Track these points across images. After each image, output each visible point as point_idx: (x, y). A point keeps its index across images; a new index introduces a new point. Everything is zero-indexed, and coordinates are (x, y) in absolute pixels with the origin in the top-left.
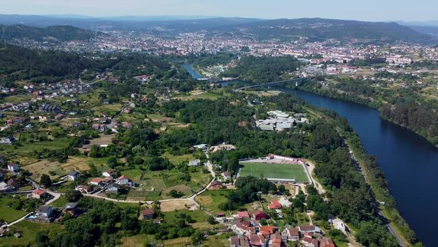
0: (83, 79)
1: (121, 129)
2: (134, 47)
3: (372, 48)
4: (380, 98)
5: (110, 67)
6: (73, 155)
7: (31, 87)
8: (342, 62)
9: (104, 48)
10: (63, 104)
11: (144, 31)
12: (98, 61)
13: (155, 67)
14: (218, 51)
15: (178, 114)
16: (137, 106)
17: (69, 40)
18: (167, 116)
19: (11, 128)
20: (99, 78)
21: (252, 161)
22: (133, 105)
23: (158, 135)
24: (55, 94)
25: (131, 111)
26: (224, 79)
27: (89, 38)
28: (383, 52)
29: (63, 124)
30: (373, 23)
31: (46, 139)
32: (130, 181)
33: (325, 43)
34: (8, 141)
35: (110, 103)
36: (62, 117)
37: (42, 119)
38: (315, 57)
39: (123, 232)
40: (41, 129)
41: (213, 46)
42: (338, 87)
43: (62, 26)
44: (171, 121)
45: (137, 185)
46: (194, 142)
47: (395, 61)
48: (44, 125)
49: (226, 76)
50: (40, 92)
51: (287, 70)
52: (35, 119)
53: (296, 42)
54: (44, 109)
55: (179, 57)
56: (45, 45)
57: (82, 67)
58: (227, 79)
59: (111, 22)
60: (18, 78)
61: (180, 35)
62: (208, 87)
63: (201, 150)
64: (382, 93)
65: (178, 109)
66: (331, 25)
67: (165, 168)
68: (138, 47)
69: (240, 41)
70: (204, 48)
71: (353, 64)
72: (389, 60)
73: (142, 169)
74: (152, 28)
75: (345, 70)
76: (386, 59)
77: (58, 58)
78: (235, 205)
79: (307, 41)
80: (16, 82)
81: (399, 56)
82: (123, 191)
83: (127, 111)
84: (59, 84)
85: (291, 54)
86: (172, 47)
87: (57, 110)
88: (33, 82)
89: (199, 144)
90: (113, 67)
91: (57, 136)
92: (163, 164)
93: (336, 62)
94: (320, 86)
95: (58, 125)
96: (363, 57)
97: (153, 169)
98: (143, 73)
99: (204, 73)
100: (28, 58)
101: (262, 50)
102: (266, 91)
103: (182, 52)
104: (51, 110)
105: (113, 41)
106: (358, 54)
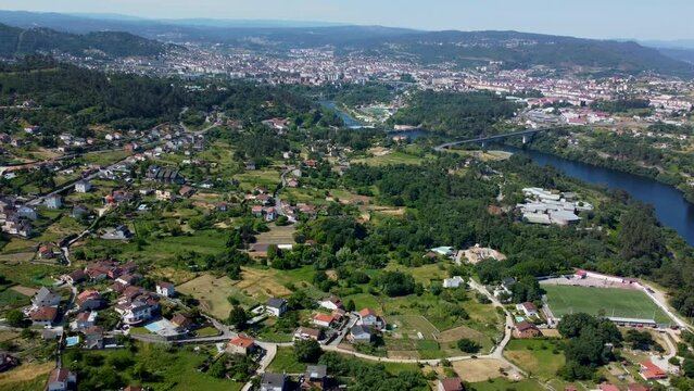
0: (188, 124)
1: (302, 216)
2: (231, 69)
3: (618, 83)
4: (674, 168)
5: (219, 103)
6: (244, 263)
7: (117, 137)
8: (579, 103)
12: (197, 93)
13: (288, 105)
14: (368, 79)
15: (375, 190)
16: (303, 175)
17: (125, 54)
18: (360, 193)
20: (211, 122)
22: (297, 172)
24: (159, 150)
25: (300, 183)
26: (396, 127)
27: (157, 54)
28: (639, 90)
29: (198, 205)
31: (183, 233)
33: (530, 71)
34: (121, 235)
35: (257, 168)
36: (191, 193)
37: (163, 196)
38: (530, 95)
41: (355, 71)
42: (597, 146)
45: (389, 327)
47: (665, 106)
49: (400, 123)
50: (136, 146)
51: (500, 115)
52: (148, 195)
53: (484, 69)
54: (157, 177)
60: (88, 120)
61: (293, 51)
62: (393, 143)
64: (676, 159)
65: (372, 181)
66: (534, 42)
67: (411, 292)
68: (238, 71)
69: (394, 65)
70: (343, 75)
71: (596, 107)
72: (654, 102)
73: (373, 294)
74: (245, 39)
75: (593, 118)
76: (648, 101)
79: (502, 68)
80: (90, 128)
81: (667, 97)
83: (294, 184)
84: (155, 132)
86: (292, 71)
87: (180, 180)
88: (117, 128)
89: (438, 245)
90: (224, 103)
93: (569, 105)
94: (566, 145)
95: (190, 206)
96: (609, 97)
97: (391, 295)
98: (272, 115)
99: (360, 117)
101: (439, 81)
103: (313, 81)
104: (169, 179)
105: (195, 58)
106: (599, 92)
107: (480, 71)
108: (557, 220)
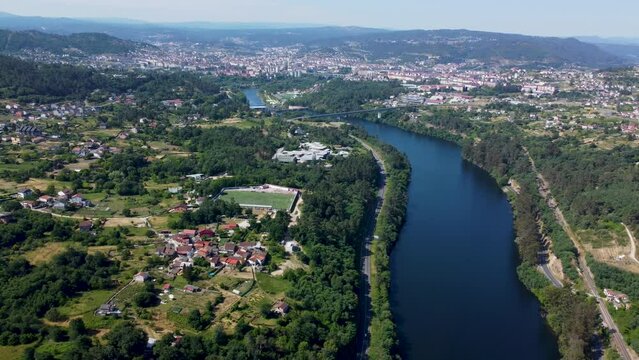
0: (90, 101)
1: (105, 155)
2: (186, 64)
3: (514, 73)
4: (475, 134)
5: (135, 87)
7: (15, 107)
8: (461, 89)
9: (145, 65)
10: (48, 127)
13: (197, 90)
14: (305, 72)
15: (188, 142)
16: (139, 132)
18: (172, 144)
20: (113, 101)
22: (134, 131)
23: (150, 163)
24: (43, 116)
25: (131, 136)
26: (290, 107)
27: (127, 51)
28: (526, 78)
29: (39, 147)
31: (13, 162)
32: (85, 200)
33: (462, 65)
35: (108, 128)
36: (41, 141)
37: (14, 142)
38: (430, 83)
39: (50, 238)
40: (11, 151)
41: (300, 65)
42: (430, 119)
44: (174, 149)
45: (91, 206)
46: (189, 171)
47: (534, 90)
48: (15, 148)
49: (293, 105)
50: (25, 113)
51: (376, 98)
52: (7, 141)
53: (422, 63)
54: (21, 131)
55: (244, 79)
56: (66, 59)
57: (93, 86)
58: (295, 107)
61: (266, 49)
62: (251, 116)
63: (193, 179)
64: (480, 127)
65: (190, 136)
66: (480, 39)
68: (192, 65)
69: (342, 60)
70: (286, 68)
71: (476, 92)
72: (527, 88)
74: (227, 39)
75: (455, 99)
76: (522, 87)
78: (187, 224)
79: (437, 62)
81: (543, 83)
82: (71, 208)
83: (123, 137)
84: (53, 106)
85: (400, 78)
86: (241, 65)
87: (37, 133)
88: (21, 102)
89: (195, 173)
90: (139, 87)
91: (28, 159)
92: (135, 188)
93: (453, 90)
94: (408, 118)
95: (32, 148)
96: (493, 84)
97: (121, 194)
98: (178, 97)
102: (328, 123)
103: (251, 73)
104: (30, 132)
105: (160, 55)
106: (489, 80)
107: (417, 65)
108: (302, 161)
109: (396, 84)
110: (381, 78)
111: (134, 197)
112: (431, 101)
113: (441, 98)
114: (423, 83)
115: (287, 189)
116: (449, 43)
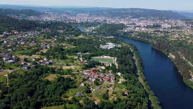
0: (37, 31)
1: (51, 47)
2: (58, 19)
3: (157, 21)
4: (153, 40)
5: (47, 26)
6: (34, 54)
7: (17, 33)
8: (143, 26)
9: (45, 19)
10: (29, 39)
11: (63, 13)
12: (43, 24)
13: (66, 27)
14: (93, 21)
15: (72, 43)
16: (57, 40)
17: (31, 16)
18: (68, 43)
19: (12, 46)
20: (43, 30)
21: (96, 57)
22: (56, 40)
23: (64, 49)
24: (26, 35)
25: (55, 42)
26: (94, 32)
27: (39, 15)
28: (161, 23)
29: (30, 45)
30: (161, 11)
31: (24, 50)
32: (53, 61)
33: (139, 19)
34: (11, 50)
35: (47, 39)
36: (29, 43)
37: (22, 43)
38: (133, 24)
39: (50, 73)
40: (22, 46)
41: (91, 19)
42: (138, 35)
43: (28, 10)
44: (70, 45)
45: (55, 63)
46: (77, 52)
47: (165, 26)
48: (23, 45)
49: (94, 31)
50: (21, 35)
51: (119, 29)
52: (20, 43)
53: (127, 18)
54: (23, 40)
55: (76, 23)
56: (21, 18)
57: (37, 26)
59: (49, 8)
60: (12, 29)
61: (78, 14)
62: (86, 35)
63: (79, 54)
64: (154, 38)
65: (73, 41)
66: (143, 11)
67: (66, 59)
68: (59, 19)
69: (103, 17)
70: (88, 20)
71: (148, 27)
72: (162, 26)
73: (57, 59)
74: (66, 11)
75: (143, 29)
76: (161, 25)
77: (27, 22)
78: (86, 68)
79: (132, 18)
80: (11, 31)
81: (167, 24)
82: (51, 64)
83: (53, 42)
84: (27, 32)
85: (123, 23)
86: (74, 19)
87: (28, 41)
88: (18, 31)
89: (79, 52)
90: (49, 26)
91: (28, 49)
92: (65, 57)
93: (141, 26)
94: (131, 35)
95: (28, 45)
96: (152, 25)
97: (61, 59)
98: (61, 29)
99: (86, 30)
100: (16, 22)
101: (112, 21)
102: (109, 37)
103: (78, 22)
104: (25, 40)
105: (49, 16)
106: (150, 23)
107: (126, 19)
108: (109, 48)
109: (122, 25)
110: (117, 23)
111: (65, 60)
112: (136, 30)
113: (139, 29)
114: (131, 24)
115: (110, 57)
116: (135, 12)
